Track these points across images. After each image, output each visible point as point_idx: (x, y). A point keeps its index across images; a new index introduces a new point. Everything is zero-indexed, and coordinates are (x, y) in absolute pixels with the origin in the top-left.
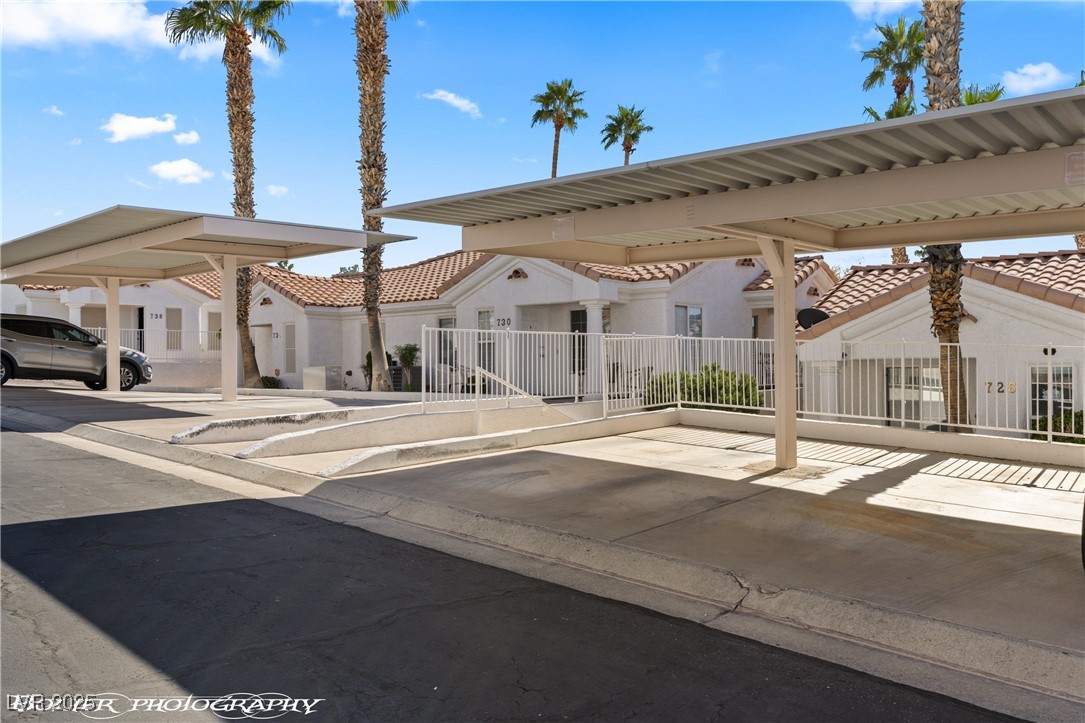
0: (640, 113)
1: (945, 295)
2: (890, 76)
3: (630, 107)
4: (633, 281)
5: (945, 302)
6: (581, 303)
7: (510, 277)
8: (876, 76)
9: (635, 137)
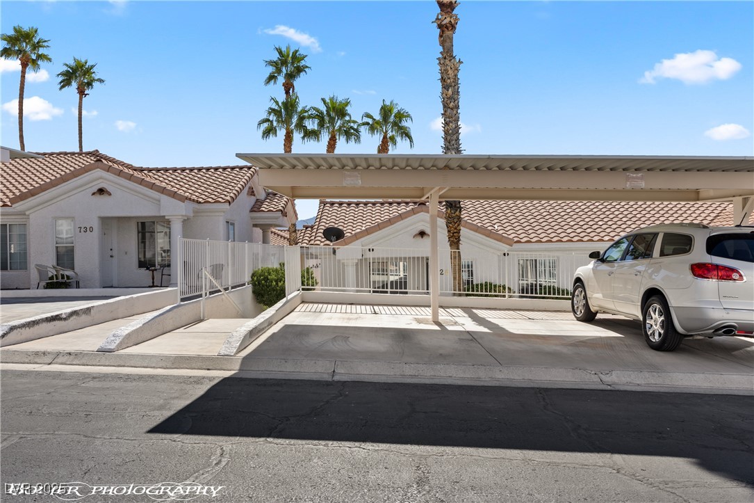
0: (92, 67)
1: (456, 225)
2: (281, 79)
3: (83, 61)
4: (200, 203)
5: (456, 229)
6: (166, 218)
7: (94, 194)
8: (272, 78)
9: (89, 84)
